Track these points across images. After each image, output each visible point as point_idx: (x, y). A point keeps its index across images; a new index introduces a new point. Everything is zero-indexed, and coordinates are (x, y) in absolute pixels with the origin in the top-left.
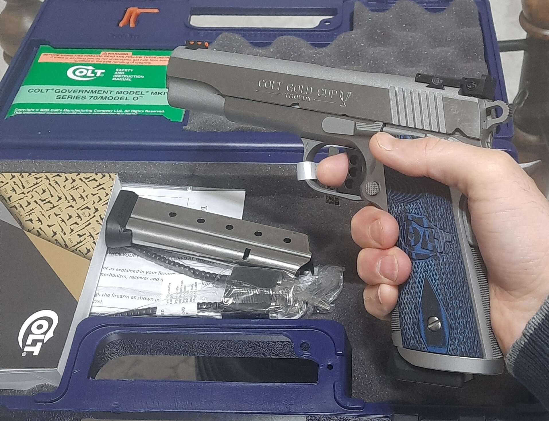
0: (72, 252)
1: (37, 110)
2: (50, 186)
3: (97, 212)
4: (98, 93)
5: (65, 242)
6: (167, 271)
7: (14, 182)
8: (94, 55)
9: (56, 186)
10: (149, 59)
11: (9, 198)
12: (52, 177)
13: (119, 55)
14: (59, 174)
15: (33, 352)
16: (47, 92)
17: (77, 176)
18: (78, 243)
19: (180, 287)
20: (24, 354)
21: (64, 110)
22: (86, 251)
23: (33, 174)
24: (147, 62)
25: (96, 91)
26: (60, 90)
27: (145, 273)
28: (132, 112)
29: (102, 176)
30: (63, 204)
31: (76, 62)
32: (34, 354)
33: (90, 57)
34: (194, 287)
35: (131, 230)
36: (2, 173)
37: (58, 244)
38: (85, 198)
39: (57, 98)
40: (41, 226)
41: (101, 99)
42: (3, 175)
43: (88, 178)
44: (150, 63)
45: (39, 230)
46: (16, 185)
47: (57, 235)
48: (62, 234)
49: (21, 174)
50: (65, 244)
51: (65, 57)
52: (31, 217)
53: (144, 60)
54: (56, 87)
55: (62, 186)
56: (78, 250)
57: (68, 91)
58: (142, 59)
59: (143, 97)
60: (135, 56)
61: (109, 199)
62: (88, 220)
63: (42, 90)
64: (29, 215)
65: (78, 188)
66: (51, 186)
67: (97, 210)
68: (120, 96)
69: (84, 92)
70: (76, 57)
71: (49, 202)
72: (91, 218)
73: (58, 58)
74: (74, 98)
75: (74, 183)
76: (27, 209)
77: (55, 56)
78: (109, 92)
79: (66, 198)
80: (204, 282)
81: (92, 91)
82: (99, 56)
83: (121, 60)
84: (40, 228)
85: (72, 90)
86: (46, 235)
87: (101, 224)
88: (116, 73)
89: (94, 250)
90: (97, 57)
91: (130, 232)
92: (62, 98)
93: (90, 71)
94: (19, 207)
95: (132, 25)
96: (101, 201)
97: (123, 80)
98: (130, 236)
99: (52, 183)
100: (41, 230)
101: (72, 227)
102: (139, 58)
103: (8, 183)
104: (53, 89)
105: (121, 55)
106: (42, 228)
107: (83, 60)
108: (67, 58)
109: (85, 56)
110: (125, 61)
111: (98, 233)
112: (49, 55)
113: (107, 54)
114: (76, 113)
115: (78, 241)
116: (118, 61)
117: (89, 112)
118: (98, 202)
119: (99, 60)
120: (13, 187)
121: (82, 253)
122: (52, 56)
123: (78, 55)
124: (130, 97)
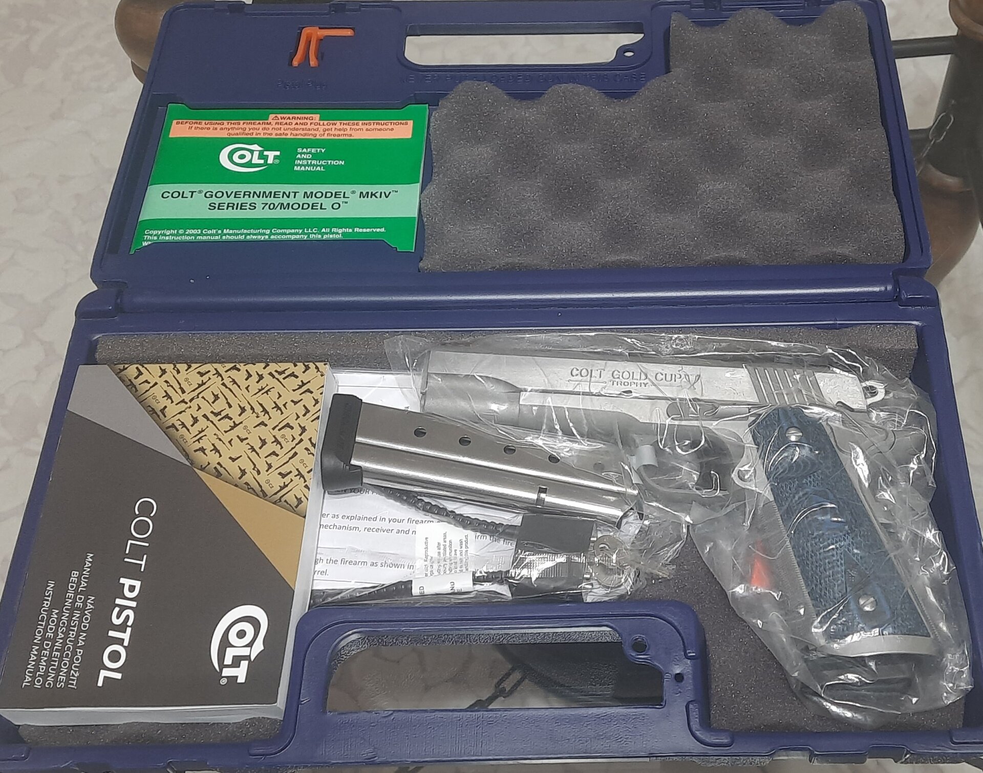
0: (275, 503)
1: (181, 231)
2: (224, 387)
3: (304, 434)
4: (274, 197)
5: (261, 486)
6: (420, 517)
7: (166, 382)
8: (258, 122)
9: (234, 388)
10: (348, 127)
11: (163, 411)
12: (226, 371)
13: (299, 121)
14: (235, 366)
15: (236, 677)
16: (192, 197)
17: (264, 368)
18: (282, 488)
19: (442, 544)
20: (224, 681)
21: (225, 232)
22: (295, 502)
23: (194, 366)
24: (345, 133)
27: (387, 520)
28: (334, 233)
29: (303, 368)
30: (250, 419)
31: (231, 136)
32: (239, 681)
33: (253, 126)
34: (464, 543)
35: (360, 467)
36: (145, 366)
37: (250, 490)
38: (283, 408)
40: (220, 460)
41: (281, 208)
42: (146, 368)
43: (283, 372)
44: (351, 135)
45: (218, 467)
46: (170, 387)
47: (246, 475)
48: (255, 473)
49: (175, 366)
50: (262, 491)
51: (212, 127)
52: (202, 444)
53: (340, 130)
54: (206, 187)
55: (243, 387)
56: (283, 499)
60: (326, 122)
61: (320, 410)
62: (293, 448)
63: (183, 193)
64: (198, 440)
65: (268, 391)
66: (227, 387)
67: (304, 430)
68: (311, 201)
70: (229, 126)
71: (227, 417)
72: (297, 444)
73: (200, 128)
74: (237, 209)
75: (261, 382)
76: (195, 430)
77: (196, 125)
79: (252, 408)
80: (478, 534)
82: (267, 123)
83: (303, 130)
84: (219, 464)
86: (230, 475)
87: (314, 455)
88: (299, 156)
89: (308, 499)
90: (264, 126)
91: (359, 470)
92: (219, 209)
93: (256, 154)
94: (181, 426)
95: (313, 62)
96: (308, 414)
98: (359, 475)
99: (227, 381)
100: (221, 466)
101: (269, 460)
102: (331, 126)
103: (156, 384)
104: (200, 192)
105: (302, 121)
106: (222, 464)
107: (242, 131)
108: (216, 129)
109: (244, 124)
110: (310, 132)
111: (311, 470)
112: (186, 122)
113: (280, 118)
114: (244, 236)
115: (282, 485)
116: (298, 132)
117: (265, 234)
118: (304, 415)
119: (269, 132)
120: (165, 391)
121: (290, 505)
122: (191, 126)
123: (233, 122)
124: (327, 203)
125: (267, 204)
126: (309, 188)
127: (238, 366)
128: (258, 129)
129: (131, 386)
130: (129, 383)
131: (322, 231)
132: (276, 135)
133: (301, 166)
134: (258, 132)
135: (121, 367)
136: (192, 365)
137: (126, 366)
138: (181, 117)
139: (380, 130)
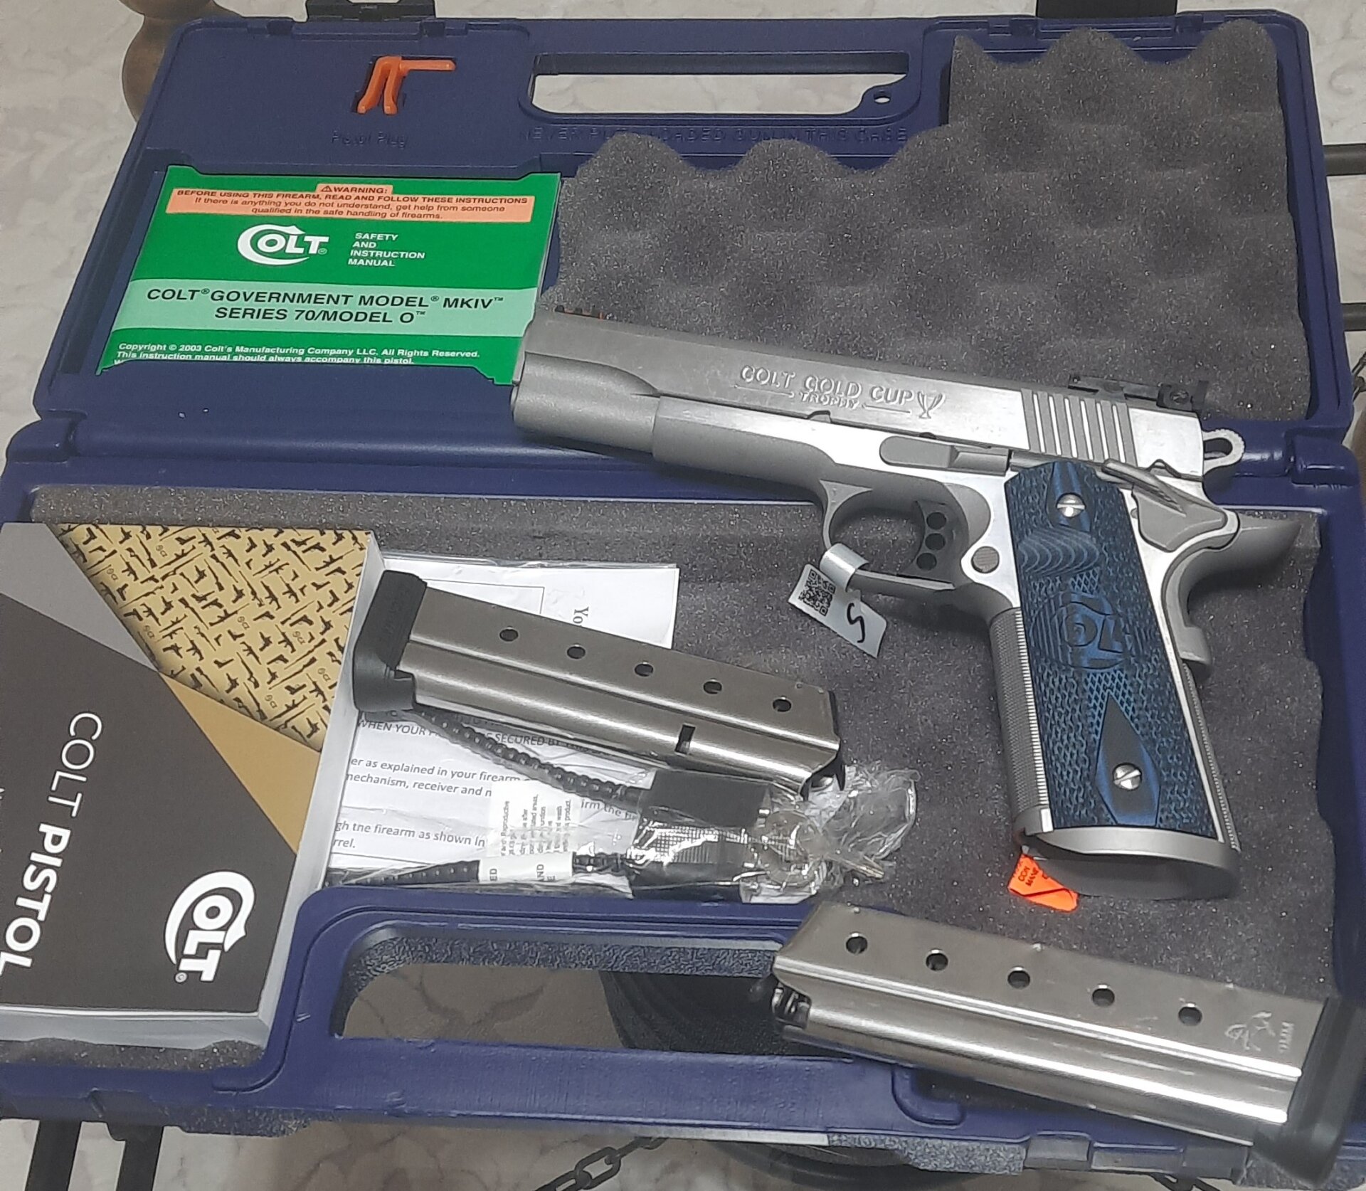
0: (277, 729)
1: (172, 348)
2: (214, 561)
3: (328, 632)
4: (315, 302)
5: (258, 704)
6: (500, 771)
7: (130, 550)
8: (299, 193)
9: (229, 562)
10: (435, 205)
11: (121, 591)
12: (219, 539)
13: (361, 194)
14: (234, 531)
15: (200, 973)
16: (192, 298)
17: (276, 536)
18: (289, 709)
19: (530, 810)
20: (181, 978)
21: (237, 349)
22: (308, 729)
23: (172, 529)
24: (430, 212)
25: (310, 295)
26: (222, 292)
27: (449, 774)
28: (401, 356)
29: (334, 538)
30: (249, 609)
31: (258, 213)
32: (204, 978)
33: (291, 200)
34: (564, 812)
35: (411, 675)
36: (102, 526)
37: (243, 710)
38: (299, 594)
39: (217, 316)
40: (201, 664)
41: (323, 319)
42: (101, 530)
43: (304, 543)
44: (438, 216)
45: (197, 674)
46: (135, 558)
47: (238, 687)
48: (251, 685)
49: (144, 529)
50: (260, 711)
51: (229, 199)
52: (176, 640)
53: (422, 208)
54: (213, 285)
55: (242, 563)
56: (289, 725)
57: (242, 296)
58: (417, 203)
59: (423, 313)
60: (401, 197)
61: (354, 598)
62: (310, 652)
63: (180, 292)
64: (170, 635)
65: (280, 567)
66: (218, 561)
67: (328, 626)
68: (369, 309)
69: (281, 298)
70: (257, 199)
71: (215, 603)
72: (316, 647)
73: (214, 201)
74: (258, 317)
75: (270, 554)
76: (166, 620)
77: (207, 196)
78: (342, 300)
79: (254, 593)
80: (587, 800)
81: (301, 295)
82: (314, 197)
83: (367, 206)
84: (198, 669)
85: (253, 293)
86: (213, 686)
87: (340, 663)
88: (357, 244)
89: (326, 726)
90: (307, 200)
91: (410, 679)
92: (230, 317)
93: (293, 240)
94: (146, 614)
95: (389, 108)
96: (336, 604)
97: (375, 264)
98: (409, 686)
99: (219, 553)
100: (202, 673)
101: (273, 667)
102: (410, 202)
103: (114, 552)
104: (205, 291)
105: (365, 195)
106: (203, 670)
107: (274, 207)
108: (236, 202)
109: (278, 196)
110: (377, 210)
111: (335, 685)
112: (192, 192)
113: (333, 189)
114: (265, 357)
115: (290, 704)
116: (359, 210)
117: (298, 356)
118: (330, 605)
119: (315, 209)
120: (127, 563)
121: (300, 733)
122: (199, 197)
123: (262, 193)
124: (394, 312)
125: (303, 311)
126: (368, 291)
127: (237, 532)
128: (301, 203)
129: (77, 554)
130: (75, 549)
131: (383, 353)
132: (326, 212)
133: (358, 258)
134: (299, 208)
135: (66, 527)
136: (170, 528)
137: (73, 526)
138: (185, 184)
139: (484, 209)
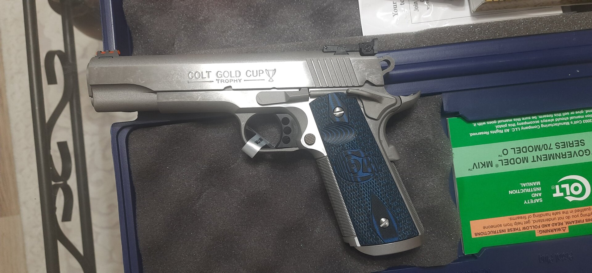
4: (546, 155)
13: (548, 228)
24: (515, 221)
25: (549, 159)
26: (586, 155)
31: (588, 207)
33: (577, 219)
39: (584, 140)
41: (539, 146)
44: (511, 219)
53: (519, 223)
57: (577, 154)
58: (522, 226)
59: (499, 156)
60: (530, 229)
68: (522, 155)
69: (561, 155)
74: (567, 142)
78: (535, 159)
81: (553, 159)
82: (568, 223)
83: (543, 220)
85: (574, 156)
88: (540, 195)
90: (570, 220)
92: (578, 141)
93: (568, 192)
97: (528, 183)
102: (526, 226)
107: (582, 213)
109: (583, 221)
110: (538, 218)
113: (562, 229)
116: (546, 217)
125: (549, 149)
126: (526, 166)
128: (573, 217)
131: (509, 130)
132: (560, 213)
133: (536, 186)
134: (572, 214)
139: (492, 227)
